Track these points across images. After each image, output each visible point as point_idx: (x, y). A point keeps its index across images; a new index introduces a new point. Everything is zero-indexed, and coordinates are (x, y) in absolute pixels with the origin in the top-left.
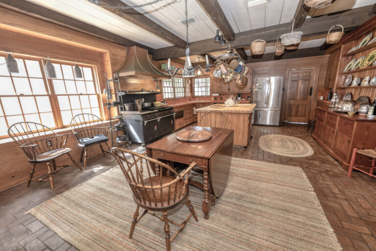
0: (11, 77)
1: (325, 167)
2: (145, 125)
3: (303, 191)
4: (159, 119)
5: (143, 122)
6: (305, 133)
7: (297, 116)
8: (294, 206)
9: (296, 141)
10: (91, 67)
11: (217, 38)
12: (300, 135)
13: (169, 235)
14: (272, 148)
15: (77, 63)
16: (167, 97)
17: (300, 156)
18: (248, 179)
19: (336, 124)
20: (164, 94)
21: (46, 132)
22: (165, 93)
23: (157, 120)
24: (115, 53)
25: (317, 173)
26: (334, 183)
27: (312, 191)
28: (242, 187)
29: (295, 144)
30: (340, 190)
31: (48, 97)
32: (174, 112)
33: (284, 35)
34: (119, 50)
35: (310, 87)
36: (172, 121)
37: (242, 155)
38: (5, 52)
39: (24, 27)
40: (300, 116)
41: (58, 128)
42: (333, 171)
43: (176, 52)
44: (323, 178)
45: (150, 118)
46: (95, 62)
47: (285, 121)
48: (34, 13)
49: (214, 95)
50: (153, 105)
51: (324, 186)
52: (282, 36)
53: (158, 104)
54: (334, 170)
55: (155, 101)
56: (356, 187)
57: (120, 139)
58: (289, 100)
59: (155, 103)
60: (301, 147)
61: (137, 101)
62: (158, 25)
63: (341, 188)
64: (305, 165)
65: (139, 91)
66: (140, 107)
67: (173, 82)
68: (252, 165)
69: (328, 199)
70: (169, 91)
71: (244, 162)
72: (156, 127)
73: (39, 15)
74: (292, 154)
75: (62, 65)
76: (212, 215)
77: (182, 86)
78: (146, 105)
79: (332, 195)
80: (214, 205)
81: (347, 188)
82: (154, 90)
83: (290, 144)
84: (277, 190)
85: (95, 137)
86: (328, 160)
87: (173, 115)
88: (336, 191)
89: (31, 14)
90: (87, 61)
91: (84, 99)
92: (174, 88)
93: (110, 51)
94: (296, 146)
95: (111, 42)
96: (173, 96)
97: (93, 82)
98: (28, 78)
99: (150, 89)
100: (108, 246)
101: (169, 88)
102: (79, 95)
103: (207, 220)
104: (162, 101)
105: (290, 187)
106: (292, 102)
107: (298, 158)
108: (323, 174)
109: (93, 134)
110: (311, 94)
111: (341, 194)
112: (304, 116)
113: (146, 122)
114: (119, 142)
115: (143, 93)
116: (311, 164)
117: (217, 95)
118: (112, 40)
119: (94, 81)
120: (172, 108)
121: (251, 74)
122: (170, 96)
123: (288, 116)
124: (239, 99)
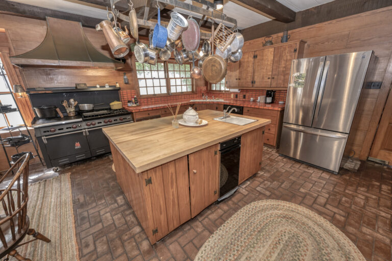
2: (46, 142)
4: (85, 131)
5: (41, 138)
22: (146, 87)
23: (81, 133)
47: (370, 159)
49: (232, 90)
67: (166, 71)
92: (167, 79)
113: (45, 138)
121: (295, 50)
122: (157, 91)
123: (381, 149)
124: (269, 100)
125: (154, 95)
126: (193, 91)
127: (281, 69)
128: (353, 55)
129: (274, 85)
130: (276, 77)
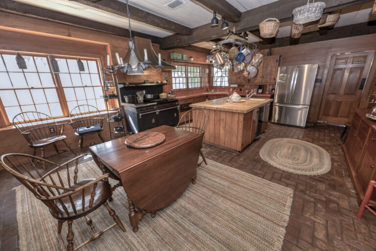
0: (23, 72)
1: (331, 195)
2: (140, 117)
3: (270, 223)
4: (158, 111)
5: (138, 115)
6: (337, 141)
7: (336, 116)
8: (242, 242)
9: (315, 151)
10: (96, 60)
11: (215, 21)
12: (327, 143)
13: (72, 244)
14: (274, 158)
15: (79, 57)
17: (304, 173)
18: (214, 192)
19: (366, 137)
20: (174, 85)
21: (43, 121)
22: (175, 83)
23: (156, 112)
24: (116, 45)
25: (311, 202)
26: (327, 221)
27: (282, 226)
28: (199, 202)
29: (309, 155)
30: (327, 235)
31: (55, 89)
32: (178, 105)
33: (297, 9)
34: (120, 42)
35: (362, 78)
36: (175, 114)
37: (230, 161)
38: (14, 51)
39: (25, 28)
40: (340, 117)
41: (65, 117)
42: (338, 204)
43: (180, 39)
44: (315, 210)
45: (147, 111)
46: (98, 55)
47: (318, 121)
48: (30, 14)
49: (232, 86)
50: (157, 97)
51: (308, 223)
52: (294, 11)
53: (163, 95)
54: (341, 202)
55: (162, 93)
56: (359, 236)
57: (117, 130)
58: (328, 94)
60: (316, 160)
61: (138, 93)
62: (146, 12)
63: (331, 231)
64: (301, 187)
65: (142, 83)
66: (141, 99)
67: (186, 72)
68: (232, 175)
69: (299, 245)
70: (181, 82)
71: (226, 170)
72: (153, 120)
73: (35, 15)
74: (295, 169)
75: (68, 60)
76: (144, 228)
77: (198, 76)
79: (309, 240)
80: (154, 217)
81: (342, 233)
82: (159, 82)
83: (303, 153)
84: (237, 215)
85: (92, 127)
86: (343, 185)
87: (177, 108)
88: (321, 234)
89: (27, 15)
90: (89, 54)
91: (89, 91)
92: (187, 78)
93: (110, 44)
94: (309, 158)
95: (111, 34)
96: (185, 87)
97: (98, 75)
98: (38, 72)
99: (154, 80)
100: (39, 236)
101: (181, 79)
102: (84, 87)
103: (134, 233)
104: (170, 92)
105: (257, 214)
106: (332, 97)
107: (299, 175)
108: (319, 206)
109: (89, 125)
110: (361, 88)
111: (323, 242)
112: (347, 117)
113: (141, 114)
114: (116, 132)
115: (145, 84)
116: (312, 187)
117: (236, 86)
118: (111, 33)
119: (99, 73)
120: (177, 101)
121: (277, 61)
122: (182, 87)
123: (323, 115)
124: (260, 91)
125: (180, 89)
126: (201, 87)
127: (268, 72)
128: (306, 66)
129: (264, 81)
130: (265, 77)
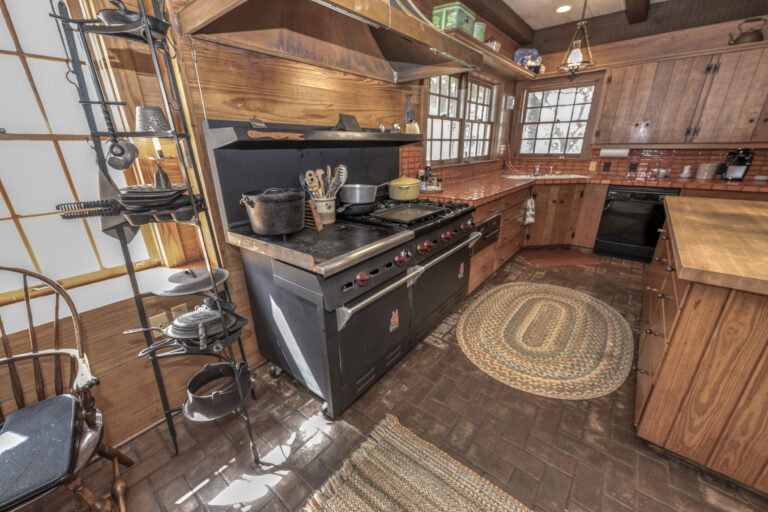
16: (436, 157)
20: (429, 143)
22: (431, 140)
49: (607, 151)
50: (384, 196)
53: (408, 186)
55: (395, 174)
59: (394, 183)
61: (313, 179)
65: (329, 129)
66: (325, 208)
67: (462, 101)
70: (446, 135)
78: (359, 194)
82: (396, 127)
92: (462, 123)
99: (381, 120)
101: (447, 123)
104: (422, 172)
115: (343, 135)
117: (624, 153)
126: (490, 156)
